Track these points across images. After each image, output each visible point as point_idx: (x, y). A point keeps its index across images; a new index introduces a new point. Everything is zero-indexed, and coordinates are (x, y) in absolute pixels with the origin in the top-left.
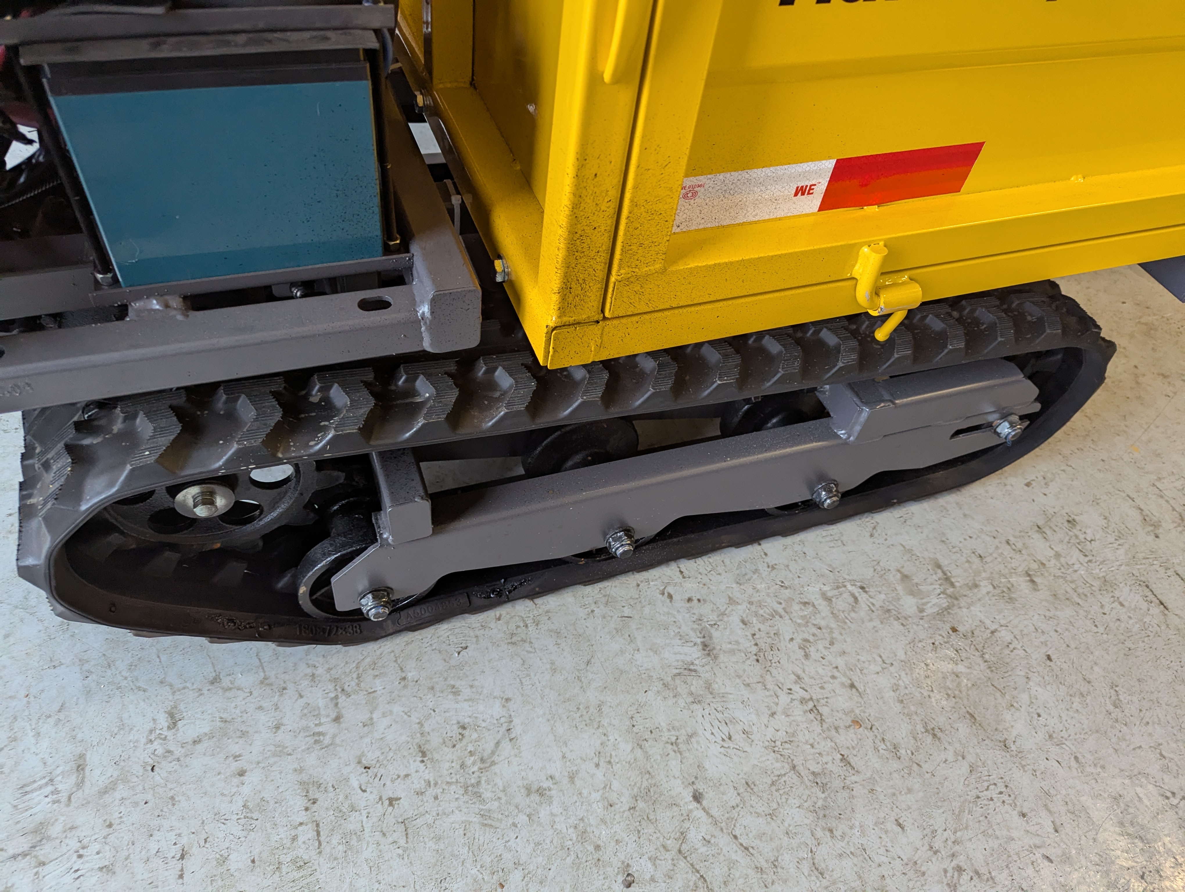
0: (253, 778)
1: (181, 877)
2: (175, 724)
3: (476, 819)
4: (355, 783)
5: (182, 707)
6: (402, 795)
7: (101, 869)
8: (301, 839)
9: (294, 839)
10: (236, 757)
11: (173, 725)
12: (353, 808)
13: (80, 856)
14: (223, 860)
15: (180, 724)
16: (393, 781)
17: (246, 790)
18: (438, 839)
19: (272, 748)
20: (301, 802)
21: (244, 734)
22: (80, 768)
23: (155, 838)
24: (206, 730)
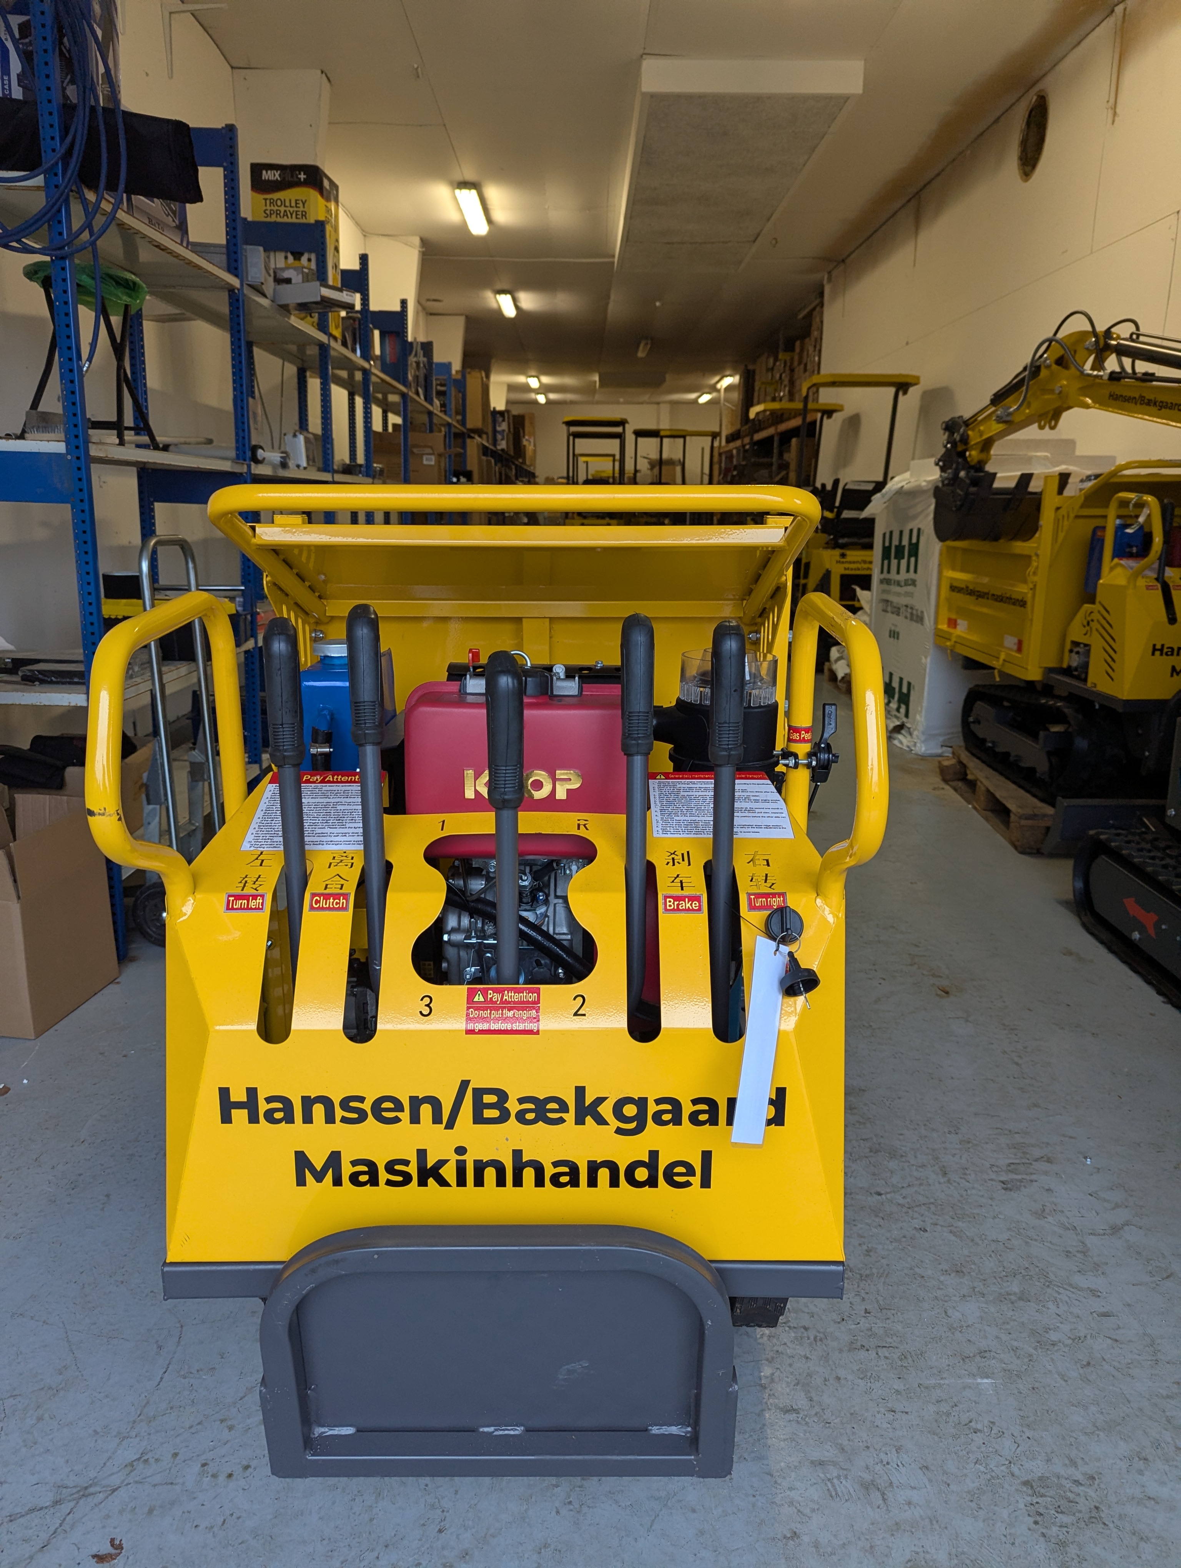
0: (842, 1373)
1: (907, 1413)
2: (794, 1410)
3: (882, 1280)
4: (854, 1326)
5: (781, 1406)
6: (863, 1307)
7: (898, 1453)
8: (887, 1355)
9: (886, 1358)
10: (825, 1380)
11: (796, 1411)
12: (871, 1329)
13: (888, 1463)
14: (898, 1392)
15: (795, 1407)
16: (853, 1310)
17: (850, 1377)
18: (893, 1297)
19: (822, 1363)
20: (862, 1354)
21: (810, 1375)
22: (821, 1463)
23: (879, 1424)
24: (803, 1394)
